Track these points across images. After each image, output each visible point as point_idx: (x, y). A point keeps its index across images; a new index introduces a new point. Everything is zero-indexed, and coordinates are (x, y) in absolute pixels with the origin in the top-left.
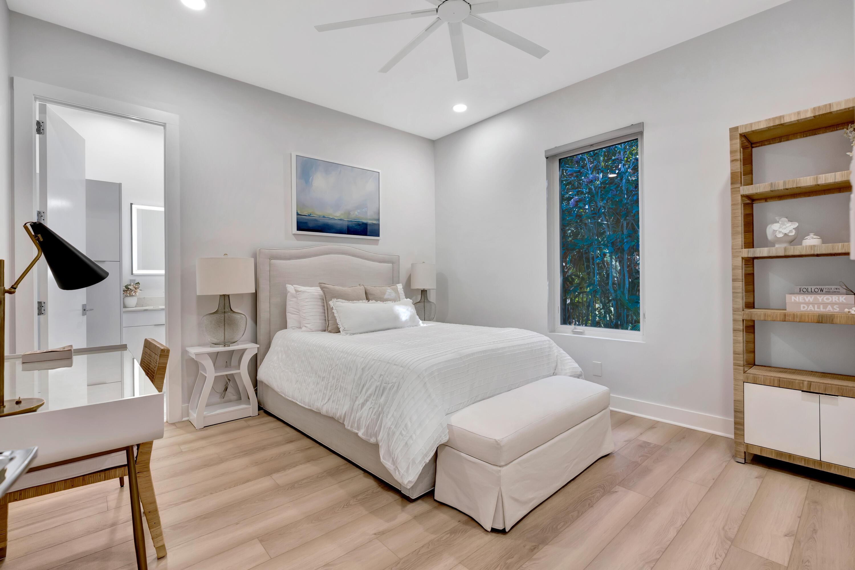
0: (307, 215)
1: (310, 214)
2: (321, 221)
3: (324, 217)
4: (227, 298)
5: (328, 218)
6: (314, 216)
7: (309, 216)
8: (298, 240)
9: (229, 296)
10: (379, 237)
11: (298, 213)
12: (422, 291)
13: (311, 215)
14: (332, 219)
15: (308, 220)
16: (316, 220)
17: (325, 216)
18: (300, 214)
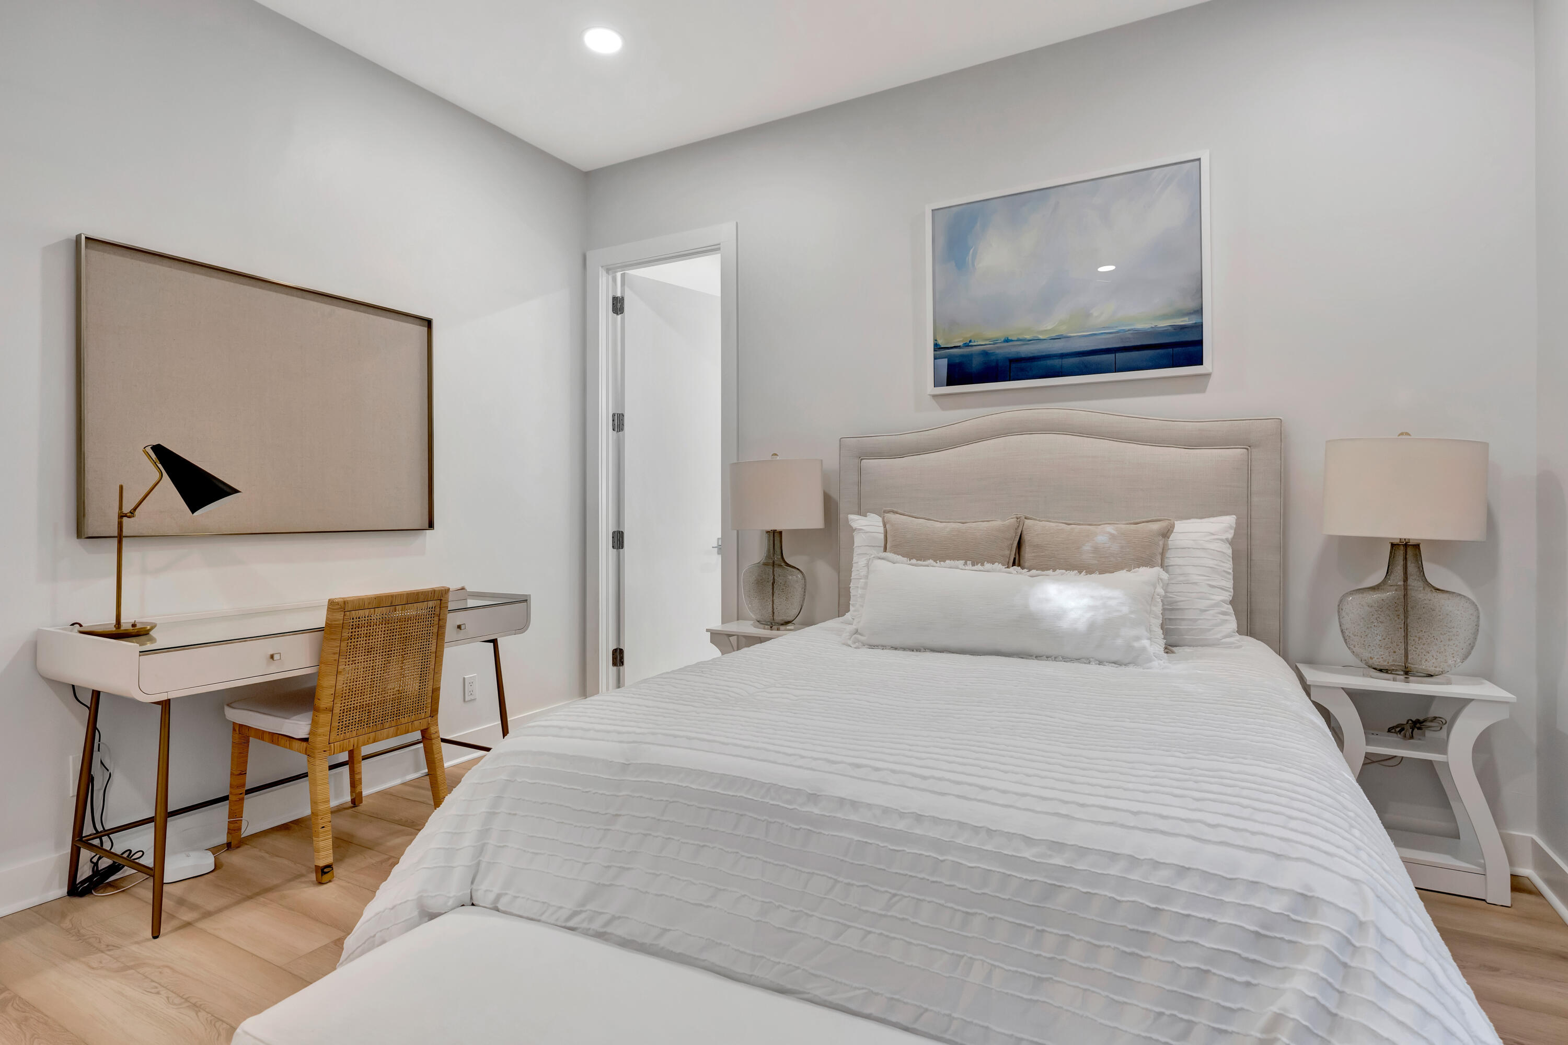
0: (961, 344)
1: (970, 341)
2: (997, 351)
3: (1007, 341)
4: (777, 536)
5: (1019, 340)
6: (979, 343)
7: (967, 345)
8: (943, 408)
9: (781, 533)
10: (1202, 365)
11: (939, 345)
12: (1393, 545)
13: (971, 344)
14: (1031, 340)
15: (962, 356)
16: (985, 353)
17: (1010, 338)
18: (942, 346)
